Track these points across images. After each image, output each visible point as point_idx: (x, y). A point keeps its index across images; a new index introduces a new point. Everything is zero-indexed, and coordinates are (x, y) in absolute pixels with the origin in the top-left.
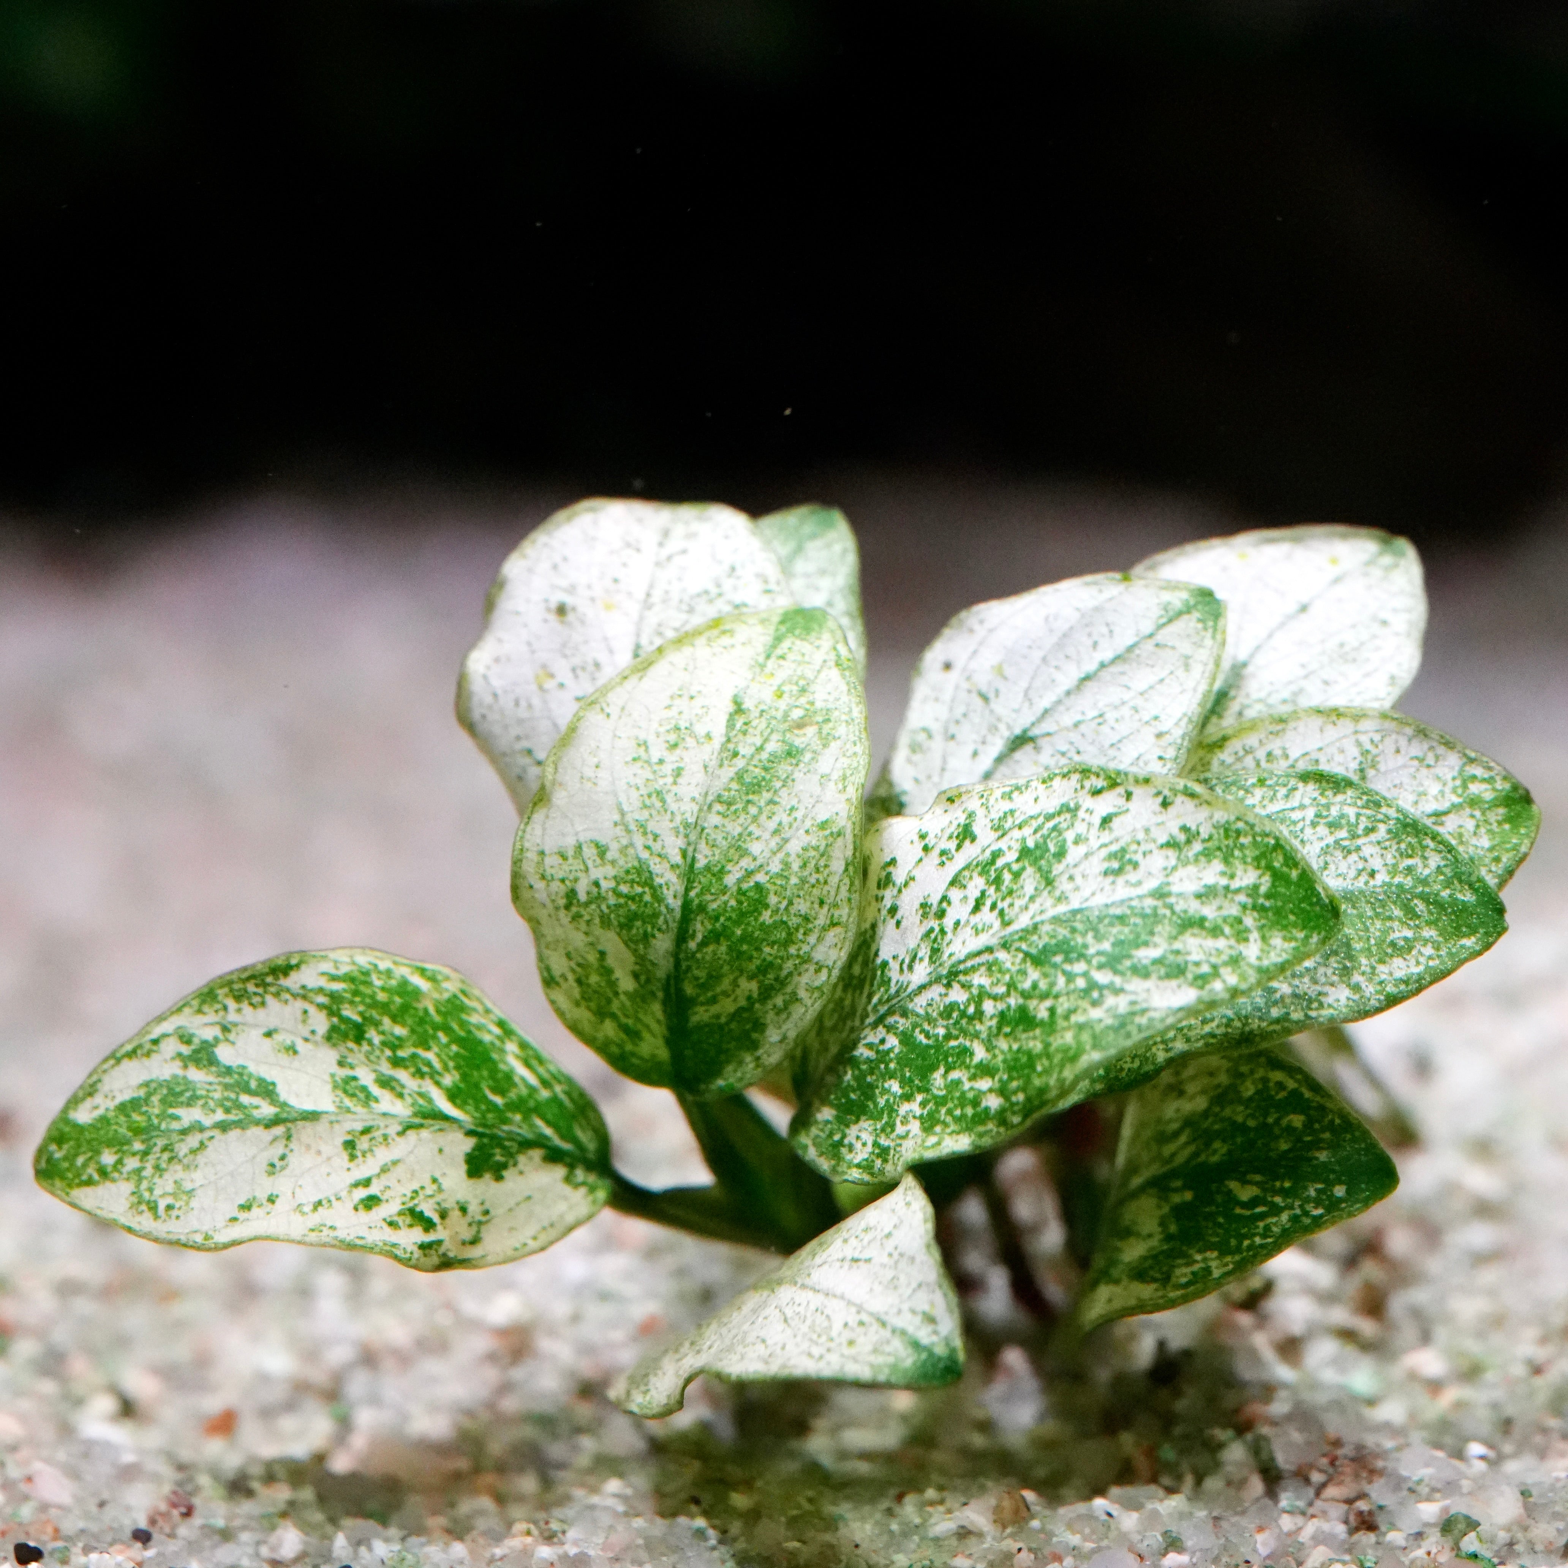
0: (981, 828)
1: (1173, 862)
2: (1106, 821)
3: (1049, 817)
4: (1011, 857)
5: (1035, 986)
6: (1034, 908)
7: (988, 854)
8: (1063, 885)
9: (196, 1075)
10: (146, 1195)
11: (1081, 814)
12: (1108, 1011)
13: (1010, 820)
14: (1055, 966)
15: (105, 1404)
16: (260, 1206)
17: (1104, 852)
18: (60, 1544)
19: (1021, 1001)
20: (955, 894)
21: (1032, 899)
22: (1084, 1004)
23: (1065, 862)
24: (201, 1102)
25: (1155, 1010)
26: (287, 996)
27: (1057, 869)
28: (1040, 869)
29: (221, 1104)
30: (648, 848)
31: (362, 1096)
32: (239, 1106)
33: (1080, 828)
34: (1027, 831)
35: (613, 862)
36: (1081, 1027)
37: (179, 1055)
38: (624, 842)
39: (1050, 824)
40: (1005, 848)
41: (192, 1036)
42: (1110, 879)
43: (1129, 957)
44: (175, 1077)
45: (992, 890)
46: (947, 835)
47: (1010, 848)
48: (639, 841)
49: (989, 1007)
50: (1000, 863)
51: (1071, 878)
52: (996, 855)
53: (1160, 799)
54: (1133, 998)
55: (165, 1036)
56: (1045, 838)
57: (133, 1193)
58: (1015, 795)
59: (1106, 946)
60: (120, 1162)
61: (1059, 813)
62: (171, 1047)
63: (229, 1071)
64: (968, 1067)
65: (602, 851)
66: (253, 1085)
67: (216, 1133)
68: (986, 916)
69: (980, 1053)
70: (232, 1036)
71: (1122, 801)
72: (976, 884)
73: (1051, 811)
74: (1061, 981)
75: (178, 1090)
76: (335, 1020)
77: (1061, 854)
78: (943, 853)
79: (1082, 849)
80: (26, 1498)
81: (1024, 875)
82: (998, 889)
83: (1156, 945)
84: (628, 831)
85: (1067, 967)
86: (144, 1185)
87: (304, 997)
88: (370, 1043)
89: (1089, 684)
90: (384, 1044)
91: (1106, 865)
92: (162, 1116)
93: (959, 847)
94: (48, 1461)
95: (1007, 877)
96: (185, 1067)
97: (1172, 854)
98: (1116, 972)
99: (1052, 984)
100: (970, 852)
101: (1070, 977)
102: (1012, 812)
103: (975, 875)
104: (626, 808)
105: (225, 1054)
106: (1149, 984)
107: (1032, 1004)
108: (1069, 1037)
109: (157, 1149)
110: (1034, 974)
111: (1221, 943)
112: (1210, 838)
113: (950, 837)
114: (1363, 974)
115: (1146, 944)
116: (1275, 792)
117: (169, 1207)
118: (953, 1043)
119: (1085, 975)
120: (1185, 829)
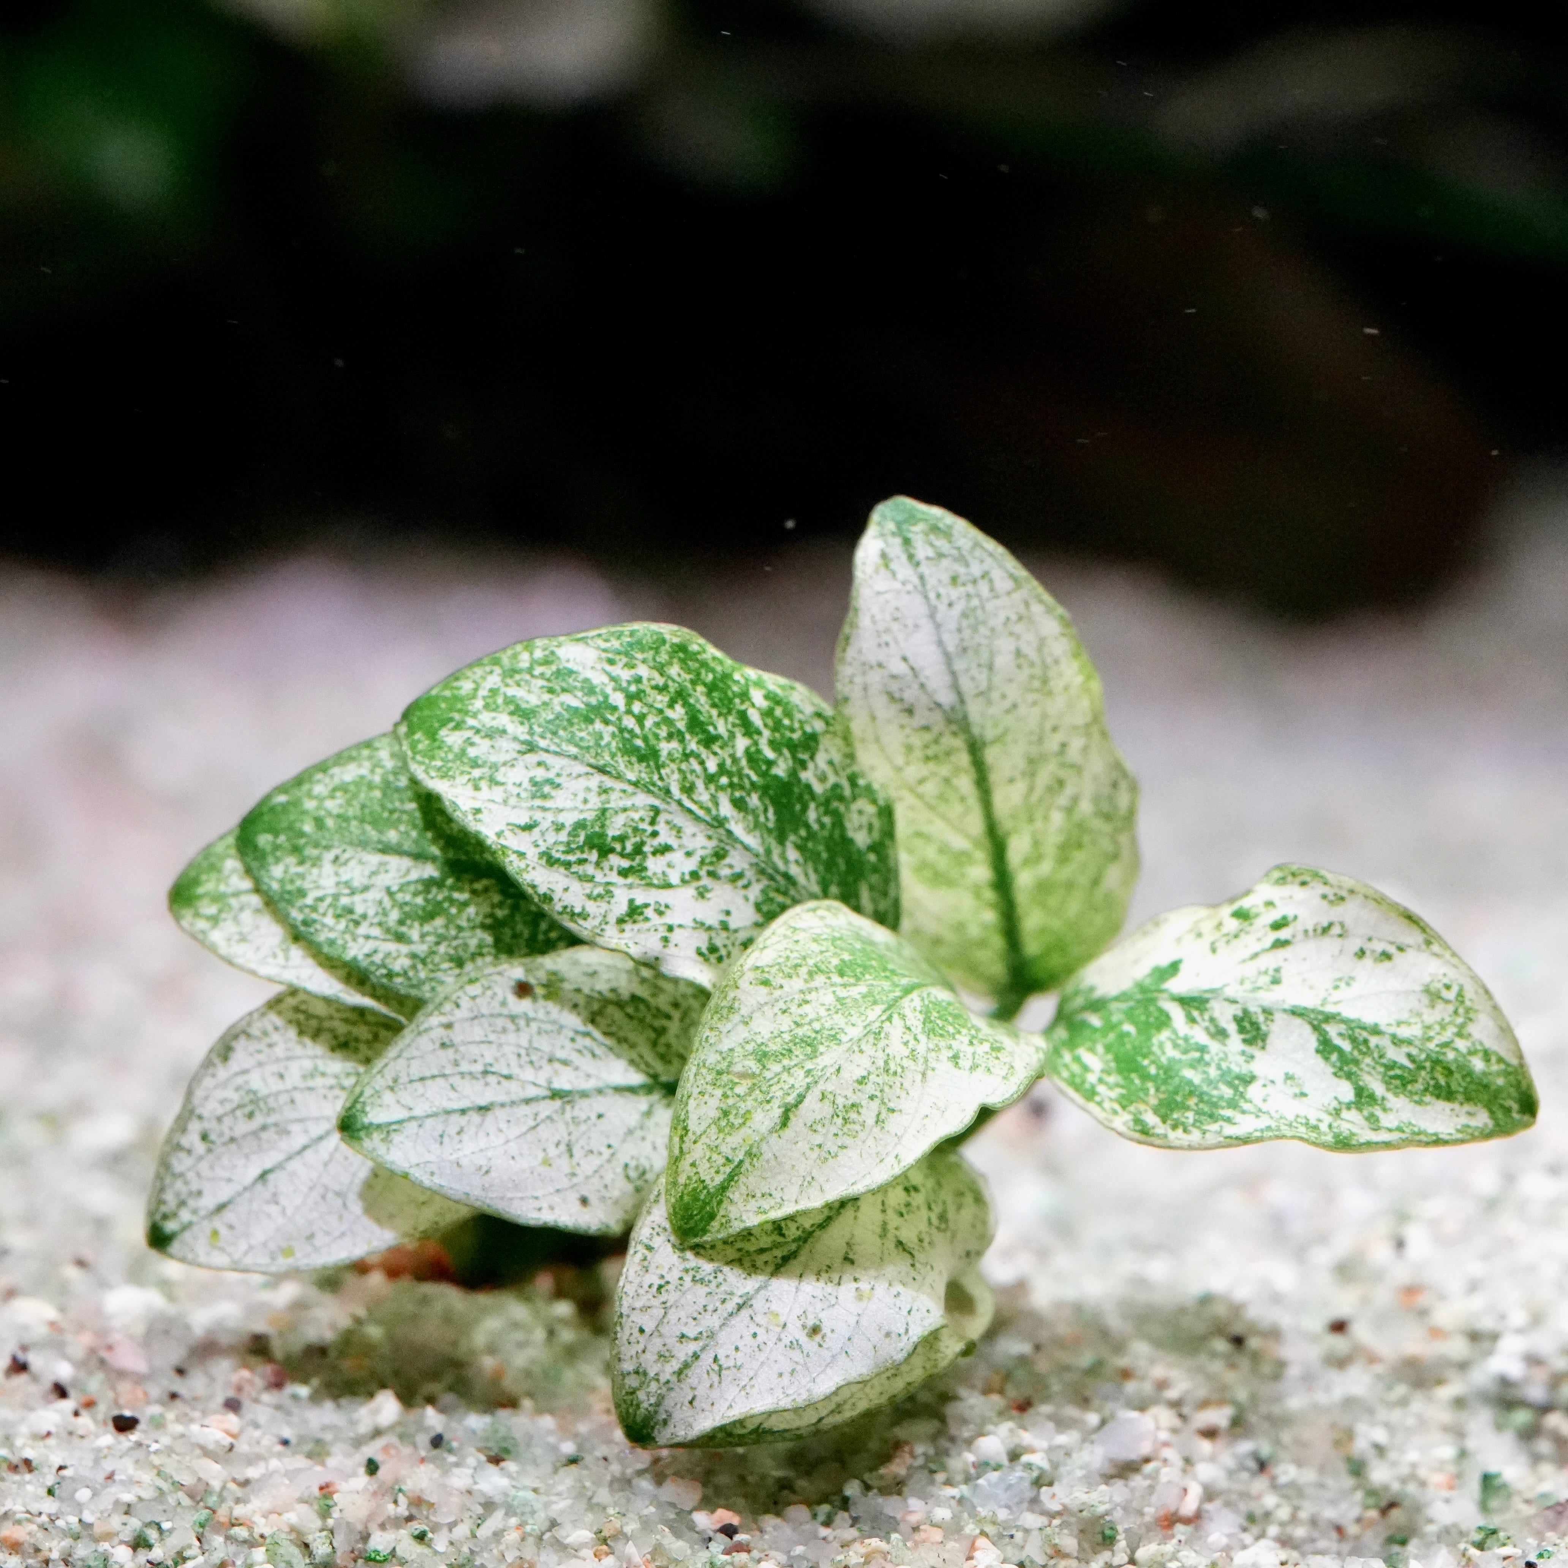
0: (620, 907)
2: (528, 828)
3: (568, 865)
4: (615, 860)
5: (670, 737)
6: (628, 803)
7: (630, 880)
8: (595, 802)
9: (1377, 1087)
10: (1461, 1011)
11: (543, 848)
12: (633, 667)
13: (596, 892)
14: (645, 739)
16: (1373, 951)
17: (548, 804)
19: (688, 736)
20: (674, 879)
21: (625, 810)
22: (645, 686)
23: (581, 817)
24: (1384, 1061)
25: (598, 648)
26: (1273, 1114)
27: (590, 816)
28: (603, 826)
29: (1368, 1052)
31: (1246, 1024)
32: (1353, 1040)
33: (551, 838)
34: (590, 869)
36: (661, 669)
37: (1385, 1110)
39: (571, 858)
40: (615, 873)
41: (1367, 1119)
42: (558, 780)
43: (587, 705)
44: (1396, 1095)
45: (647, 849)
46: (648, 924)
47: (611, 869)
49: (712, 765)
50: (626, 863)
51: (585, 801)
52: (624, 873)
54: (608, 668)
55: (1390, 1130)
56: (582, 849)
57: (1470, 1020)
58: (577, 910)
59: (598, 726)
60: (1472, 1053)
61: (558, 861)
62: (1387, 1120)
63: (1349, 1076)
66: (1334, 1057)
67: (1383, 1028)
68: (664, 834)
70: (1335, 1104)
72: (654, 865)
73: (562, 870)
74: (649, 723)
75: (1398, 1082)
76: (1241, 1089)
77: (580, 825)
78: (660, 914)
79: (561, 818)
81: (617, 833)
82: (643, 843)
83: (562, 704)
85: (637, 730)
86: (1460, 1020)
87: (1260, 1110)
88: (1219, 1067)
90: (1208, 1064)
91: (553, 793)
92: (1421, 1067)
95: (629, 848)
96: (1383, 1099)
97: (499, 776)
98: (606, 697)
99: (657, 725)
100: (641, 897)
101: (640, 719)
102: (589, 897)
103: (649, 873)
105: (1346, 1091)
106: (588, 673)
107: (681, 725)
108: (674, 670)
109: (1436, 1041)
110: (665, 748)
113: (647, 919)
115: (569, 710)
117: (1447, 988)
119: (629, 712)
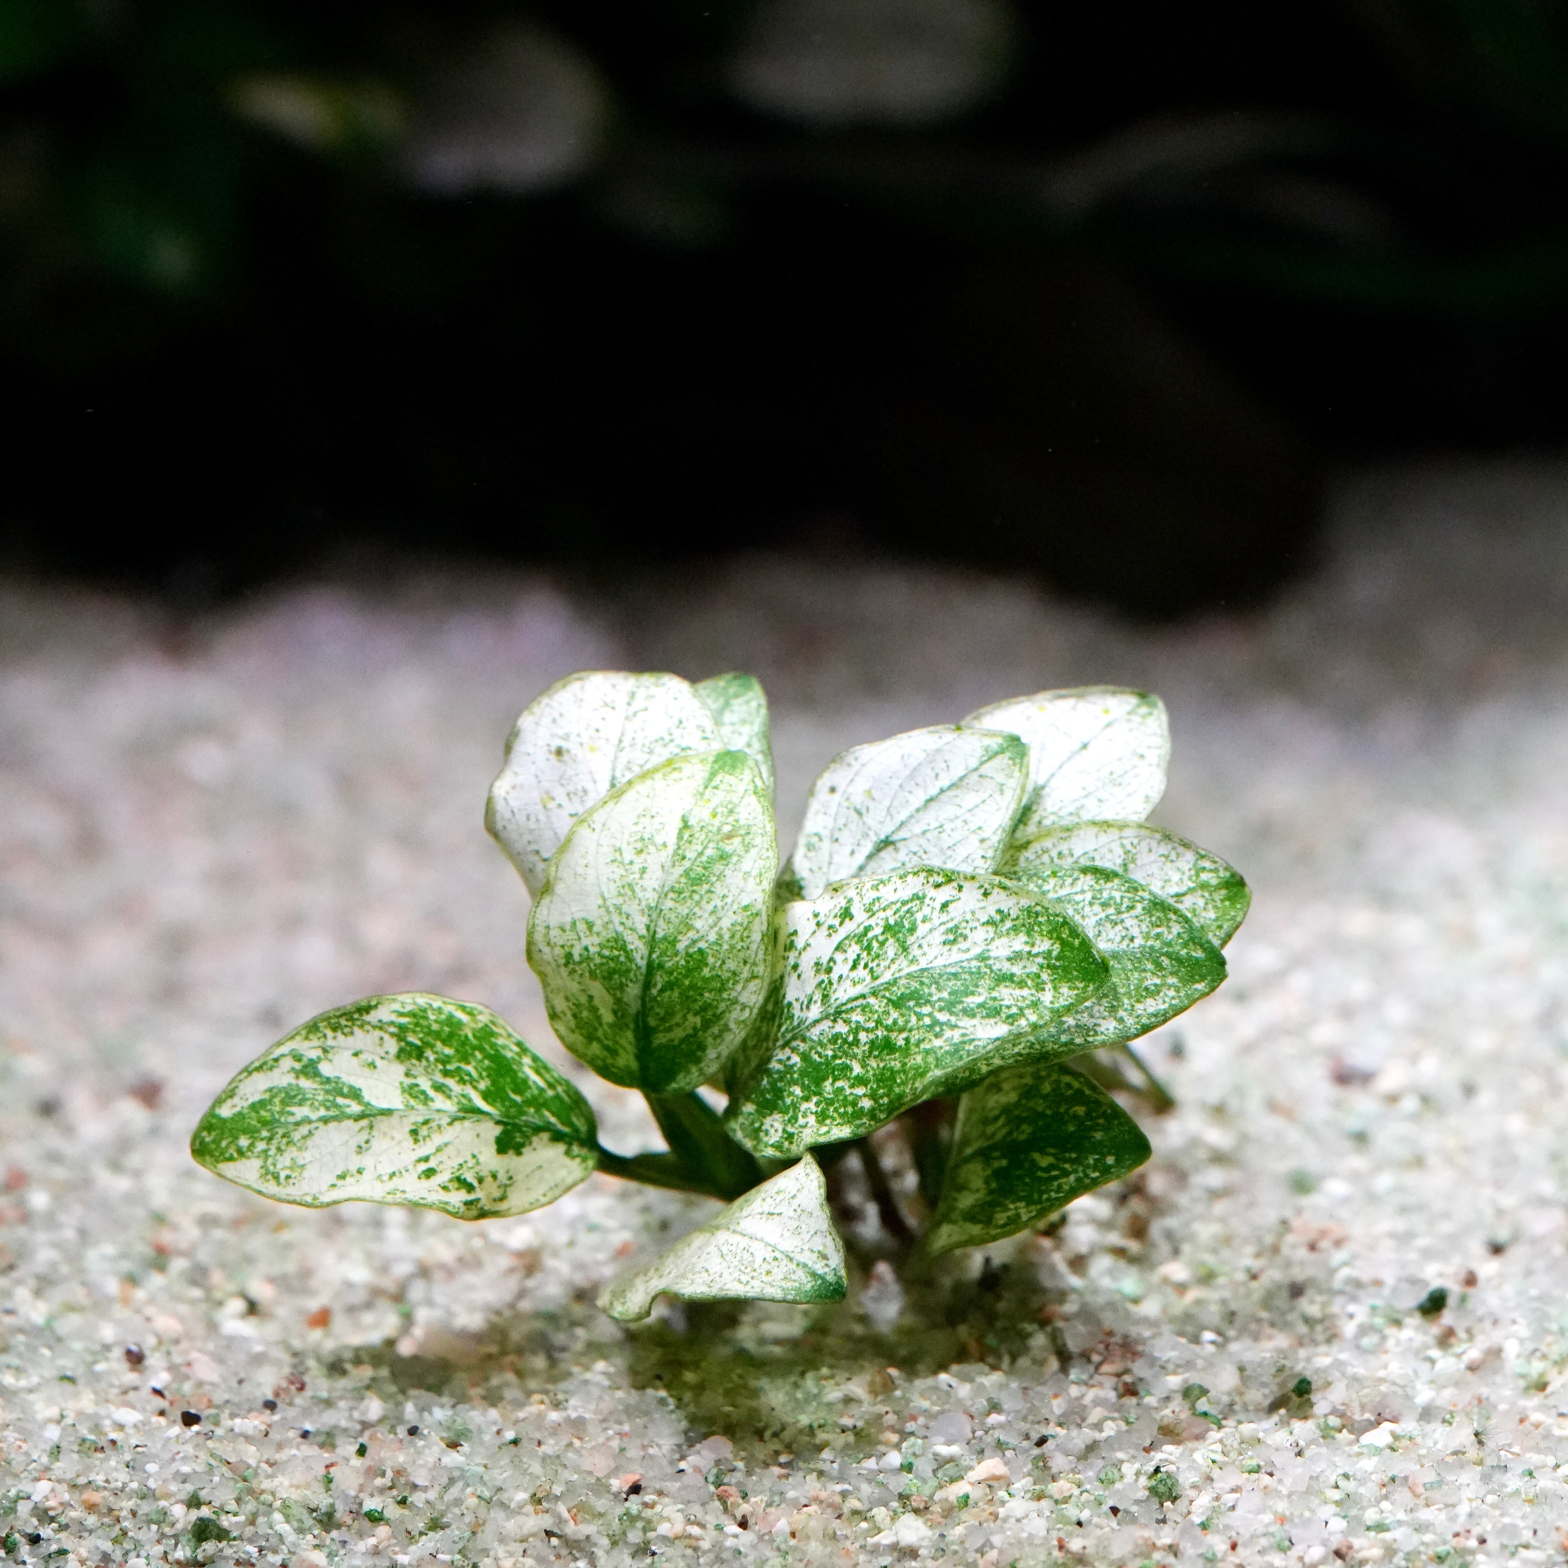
0: (857, 910)
1: (991, 935)
2: (945, 906)
3: (904, 903)
4: (878, 930)
5: (895, 1022)
6: (894, 967)
7: (862, 928)
8: (915, 951)
9: (305, 1083)
10: (271, 1168)
11: (927, 901)
12: (946, 1041)
13: (877, 905)
14: (909, 1008)
15: (237, 1305)
16: (352, 1176)
17: (943, 928)
18: (212, 1411)
19: (885, 1033)
20: (839, 957)
21: (893, 961)
22: (930, 1036)
23: (915, 935)
24: (309, 1103)
25: (979, 1040)
26: (369, 1028)
27: (911, 940)
28: (898, 940)
29: (323, 1104)
30: (622, 924)
31: (422, 1097)
32: (337, 1106)
33: (926, 911)
34: (889, 912)
35: (598, 934)
36: (927, 1052)
37: (293, 1069)
38: (606, 919)
39: (905, 908)
40: (874, 925)
41: (302, 1055)
42: (947, 947)
43: (961, 1002)
44: (290, 1085)
45: (865, 954)
46: (833, 914)
47: (877, 924)
48: (616, 919)
49: (863, 1036)
50: (870, 935)
51: (920, 946)
52: (868, 929)
53: (982, 891)
54: (964, 1031)
55: (283, 1055)
56: (902, 918)
57: (262, 1167)
58: (881, 887)
59: (945, 995)
60: (252, 1145)
61: (912, 900)
62: (287, 1063)
63: (328, 1080)
64: (849, 1079)
65: (590, 926)
66: (346, 1090)
67: (320, 1124)
68: (861, 972)
69: (857, 1069)
70: (330, 1056)
71: (955, 892)
72: (854, 950)
73: (906, 898)
74: (914, 1019)
75: (292, 1094)
76: (403, 1044)
77: (912, 930)
78: (830, 927)
79: (927, 926)
80: (187, 1377)
81: (887, 944)
82: (869, 954)
83: (979, 994)
84: (608, 912)
85: (918, 1009)
86: (270, 1161)
87: (381, 1028)
88: (427, 1059)
89: (933, 804)
90: (437, 1060)
91: (944, 937)
92: (282, 1113)
93: (841, 924)
94: (200, 1351)
95: (875, 945)
96: (297, 1077)
97: (990, 929)
98: (952, 1013)
99: (907, 1022)
100: (850, 927)
101: (920, 1017)
102: (878, 899)
103: (853, 943)
104: (606, 895)
105: (325, 1069)
106: (975, 1021)
107: (893, 1035)
108: (919, 1059)
109: (279, 1136)
110: (894, 1014)
111: (1025, 992)
112: (1018, 918)
113: (835, 916)
114: (1126, 1010)
115: (973, 993)
116: (1064, 881)
117: (288, 1177)
118: (838, 1062)
119: (930, 1015)
120: (999, 911)
